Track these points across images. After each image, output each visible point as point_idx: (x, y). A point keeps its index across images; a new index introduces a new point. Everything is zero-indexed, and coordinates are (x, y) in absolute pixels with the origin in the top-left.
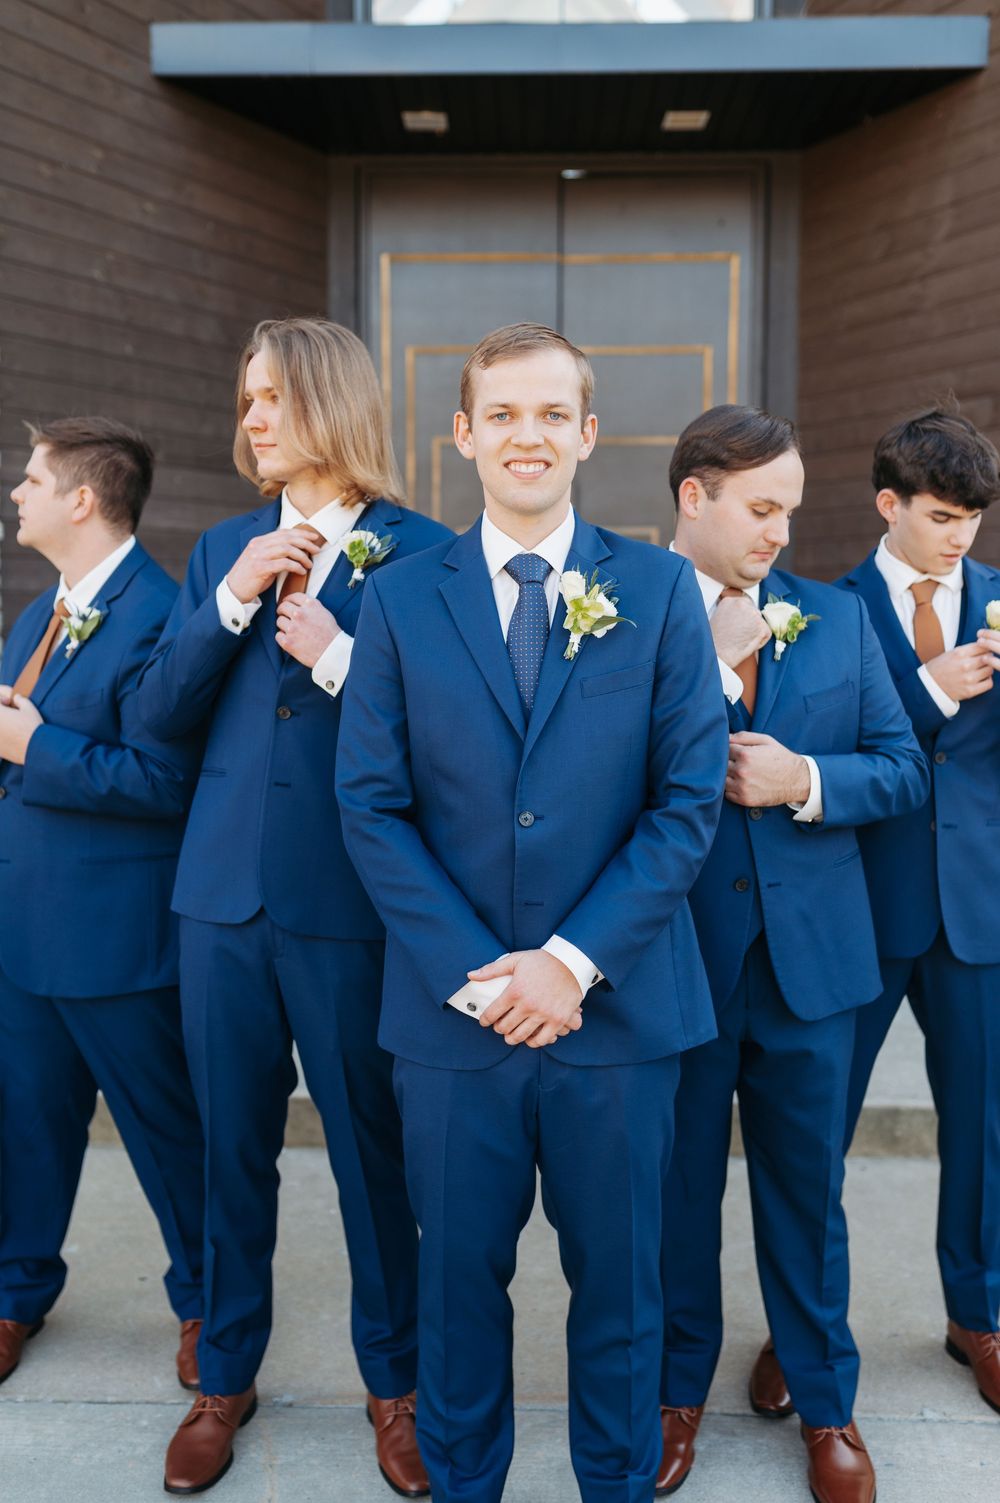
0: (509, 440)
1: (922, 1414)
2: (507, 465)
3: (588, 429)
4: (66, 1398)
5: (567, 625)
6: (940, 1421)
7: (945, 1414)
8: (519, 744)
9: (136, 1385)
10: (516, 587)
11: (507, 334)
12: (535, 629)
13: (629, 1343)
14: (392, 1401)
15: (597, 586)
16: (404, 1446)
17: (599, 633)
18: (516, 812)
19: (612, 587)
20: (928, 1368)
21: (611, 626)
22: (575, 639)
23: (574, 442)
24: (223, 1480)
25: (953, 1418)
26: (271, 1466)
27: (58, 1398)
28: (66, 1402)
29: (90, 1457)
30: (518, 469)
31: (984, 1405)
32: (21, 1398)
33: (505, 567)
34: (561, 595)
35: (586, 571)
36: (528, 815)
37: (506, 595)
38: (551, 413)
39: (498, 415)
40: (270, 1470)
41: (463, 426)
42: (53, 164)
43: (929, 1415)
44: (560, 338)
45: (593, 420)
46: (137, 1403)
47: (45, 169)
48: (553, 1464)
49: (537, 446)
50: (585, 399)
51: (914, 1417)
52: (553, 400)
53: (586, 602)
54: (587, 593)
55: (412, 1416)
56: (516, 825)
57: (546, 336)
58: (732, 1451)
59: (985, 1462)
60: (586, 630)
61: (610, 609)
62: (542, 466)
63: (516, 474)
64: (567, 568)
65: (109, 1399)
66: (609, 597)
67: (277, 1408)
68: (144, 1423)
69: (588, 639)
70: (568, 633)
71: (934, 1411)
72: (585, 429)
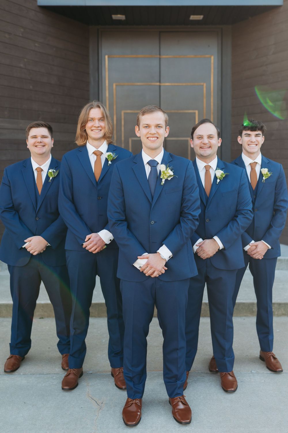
0: (148, 132)
1: (251, 372)
2: (148, 138)
3: (167, 130)
4: (34, 373)
5: (161, 177)
6: (256, 373)
7: (257, 371)
8: (151, 204)
9: (51, 370)
10: (150, 167)
11: (148, 108)
12: (154, 177)
13: (177, 349)
14: (119, 369)
15: (168, 168)
16: (121, 379)
17: (169, 179)
18: (150, 221)
19: (172, 168)
20: (254, 362)
21: (172, 177)
22: (163, 180)
23: (164, 133)
24: (76, 388)
25: (259, 372)
26: (88, 385)
27: (31, 373)
28: (34, 374)
29: (42, 385)
30: (150, 139)
31: (267, 369)
32: (22, 374)
33: (147, 163)
34: (160, 170)
35: (166, 164)
36: (153, 222)
37: (148, 169)
38: (158, 126)
39: (146, 127)
40: (88, 386)
41: (137, 129)
42: (10, 34)
43: (253, 372)
44: (160, 109)
45: (168, 128)
46: (52, 374)
47: (7, 36)
48: (159, 383)
49: (155, 134)
50: (166, 123)
51: (249, 372)
52: (158, 123)
53: (166, 172)
54: (166, 169)
55: (123, 372)
56: (150, 224)
57: (157, 108)
58: (203, 380)
59: (265, 380)
60: (166, 178)
61: (171, 173)
62: (156, 138)
63: (150, 140)
64: (161, 164)
65: (45, 373)
66: (171, 170)
67: (88, 374)
68: (55, 378)
69: (166, 180)
70: (162, 179)
71: (255, 371)
72: (166, 130)
